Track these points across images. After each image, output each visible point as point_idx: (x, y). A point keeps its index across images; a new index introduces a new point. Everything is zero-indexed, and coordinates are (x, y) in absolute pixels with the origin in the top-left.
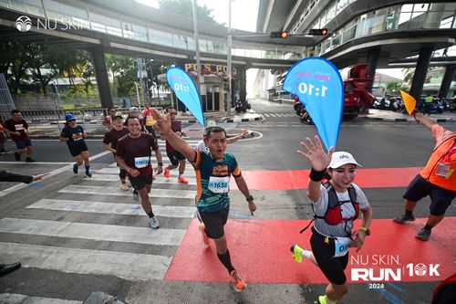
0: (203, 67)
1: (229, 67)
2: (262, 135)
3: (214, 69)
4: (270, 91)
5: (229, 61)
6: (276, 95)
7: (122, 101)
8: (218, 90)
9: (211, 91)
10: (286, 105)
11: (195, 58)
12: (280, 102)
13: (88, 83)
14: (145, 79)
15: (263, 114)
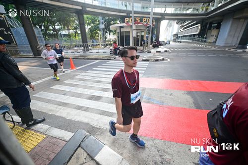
0: (135, 20)
1: (151, 20)
2: (169, 60)
3: (141, 21)
4: (174, 35)
5: (151, 16)
6: (178, 38)
7: (92, 41)
8: (143, 34)
9: (139, 34)
10: (184, 44)
11: (131, 15)
12: (181, 42)
13: (76, 32)
14: (103, 29)
15: (169, 49)
